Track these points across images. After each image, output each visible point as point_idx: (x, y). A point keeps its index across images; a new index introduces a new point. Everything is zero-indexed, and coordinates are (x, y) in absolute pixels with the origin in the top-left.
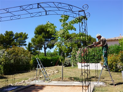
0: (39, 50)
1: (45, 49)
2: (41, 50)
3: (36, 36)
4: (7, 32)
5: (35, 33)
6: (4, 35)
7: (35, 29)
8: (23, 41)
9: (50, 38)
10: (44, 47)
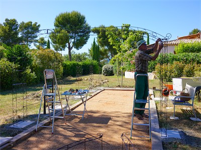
0: (61, 50)
1: (70, 49)
2: (64, 50)
3: (56, 29)
4: (7, 20)
5: (56, 26)
6: (3, 25)
7: (56, 20)
8: (33, 35)
9: (77, 33)
10: (68, 46)
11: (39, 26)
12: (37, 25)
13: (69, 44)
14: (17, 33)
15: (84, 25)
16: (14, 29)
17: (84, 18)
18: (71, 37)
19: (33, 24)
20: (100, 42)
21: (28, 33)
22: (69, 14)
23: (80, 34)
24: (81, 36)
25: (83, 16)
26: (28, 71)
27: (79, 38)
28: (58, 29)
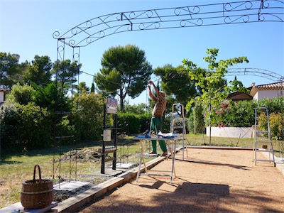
1: (122, 97)
3: (104, 69)
4: (36, 57)
5: (104, 64)
6: (31, 64)
7: (104, 56)
8: (71, 78)
9: (133, 75)
10: (119, 93)
11: (80, 65)
12: (78, 64)
13: (121, 91)
14: (49, 75)
15: (143, 63)
16: (46, 70)
17: (143, 54)
18: (125, 81)
19: (71, 63)
20: (165, 88)
21: (64, 75)
22: (123, 49)
23: (137, 76)
24: (138, 78)
25: (141, 51)
26: (65, 122)
27: (135, 82)
28: (107, 69)
